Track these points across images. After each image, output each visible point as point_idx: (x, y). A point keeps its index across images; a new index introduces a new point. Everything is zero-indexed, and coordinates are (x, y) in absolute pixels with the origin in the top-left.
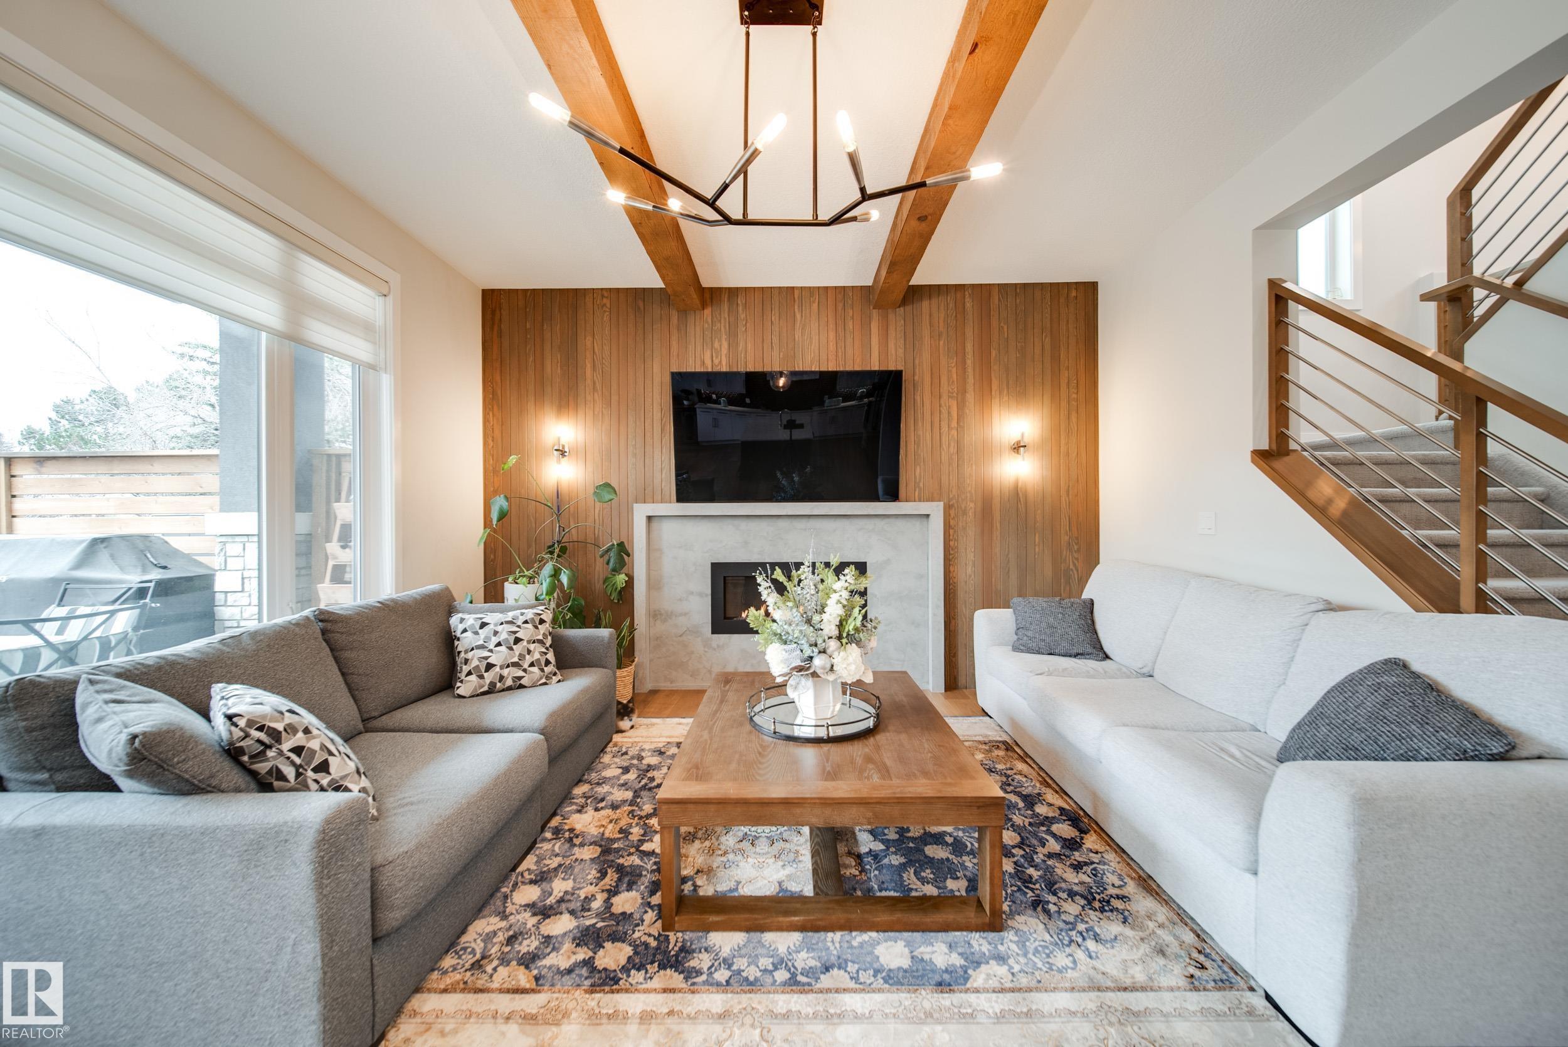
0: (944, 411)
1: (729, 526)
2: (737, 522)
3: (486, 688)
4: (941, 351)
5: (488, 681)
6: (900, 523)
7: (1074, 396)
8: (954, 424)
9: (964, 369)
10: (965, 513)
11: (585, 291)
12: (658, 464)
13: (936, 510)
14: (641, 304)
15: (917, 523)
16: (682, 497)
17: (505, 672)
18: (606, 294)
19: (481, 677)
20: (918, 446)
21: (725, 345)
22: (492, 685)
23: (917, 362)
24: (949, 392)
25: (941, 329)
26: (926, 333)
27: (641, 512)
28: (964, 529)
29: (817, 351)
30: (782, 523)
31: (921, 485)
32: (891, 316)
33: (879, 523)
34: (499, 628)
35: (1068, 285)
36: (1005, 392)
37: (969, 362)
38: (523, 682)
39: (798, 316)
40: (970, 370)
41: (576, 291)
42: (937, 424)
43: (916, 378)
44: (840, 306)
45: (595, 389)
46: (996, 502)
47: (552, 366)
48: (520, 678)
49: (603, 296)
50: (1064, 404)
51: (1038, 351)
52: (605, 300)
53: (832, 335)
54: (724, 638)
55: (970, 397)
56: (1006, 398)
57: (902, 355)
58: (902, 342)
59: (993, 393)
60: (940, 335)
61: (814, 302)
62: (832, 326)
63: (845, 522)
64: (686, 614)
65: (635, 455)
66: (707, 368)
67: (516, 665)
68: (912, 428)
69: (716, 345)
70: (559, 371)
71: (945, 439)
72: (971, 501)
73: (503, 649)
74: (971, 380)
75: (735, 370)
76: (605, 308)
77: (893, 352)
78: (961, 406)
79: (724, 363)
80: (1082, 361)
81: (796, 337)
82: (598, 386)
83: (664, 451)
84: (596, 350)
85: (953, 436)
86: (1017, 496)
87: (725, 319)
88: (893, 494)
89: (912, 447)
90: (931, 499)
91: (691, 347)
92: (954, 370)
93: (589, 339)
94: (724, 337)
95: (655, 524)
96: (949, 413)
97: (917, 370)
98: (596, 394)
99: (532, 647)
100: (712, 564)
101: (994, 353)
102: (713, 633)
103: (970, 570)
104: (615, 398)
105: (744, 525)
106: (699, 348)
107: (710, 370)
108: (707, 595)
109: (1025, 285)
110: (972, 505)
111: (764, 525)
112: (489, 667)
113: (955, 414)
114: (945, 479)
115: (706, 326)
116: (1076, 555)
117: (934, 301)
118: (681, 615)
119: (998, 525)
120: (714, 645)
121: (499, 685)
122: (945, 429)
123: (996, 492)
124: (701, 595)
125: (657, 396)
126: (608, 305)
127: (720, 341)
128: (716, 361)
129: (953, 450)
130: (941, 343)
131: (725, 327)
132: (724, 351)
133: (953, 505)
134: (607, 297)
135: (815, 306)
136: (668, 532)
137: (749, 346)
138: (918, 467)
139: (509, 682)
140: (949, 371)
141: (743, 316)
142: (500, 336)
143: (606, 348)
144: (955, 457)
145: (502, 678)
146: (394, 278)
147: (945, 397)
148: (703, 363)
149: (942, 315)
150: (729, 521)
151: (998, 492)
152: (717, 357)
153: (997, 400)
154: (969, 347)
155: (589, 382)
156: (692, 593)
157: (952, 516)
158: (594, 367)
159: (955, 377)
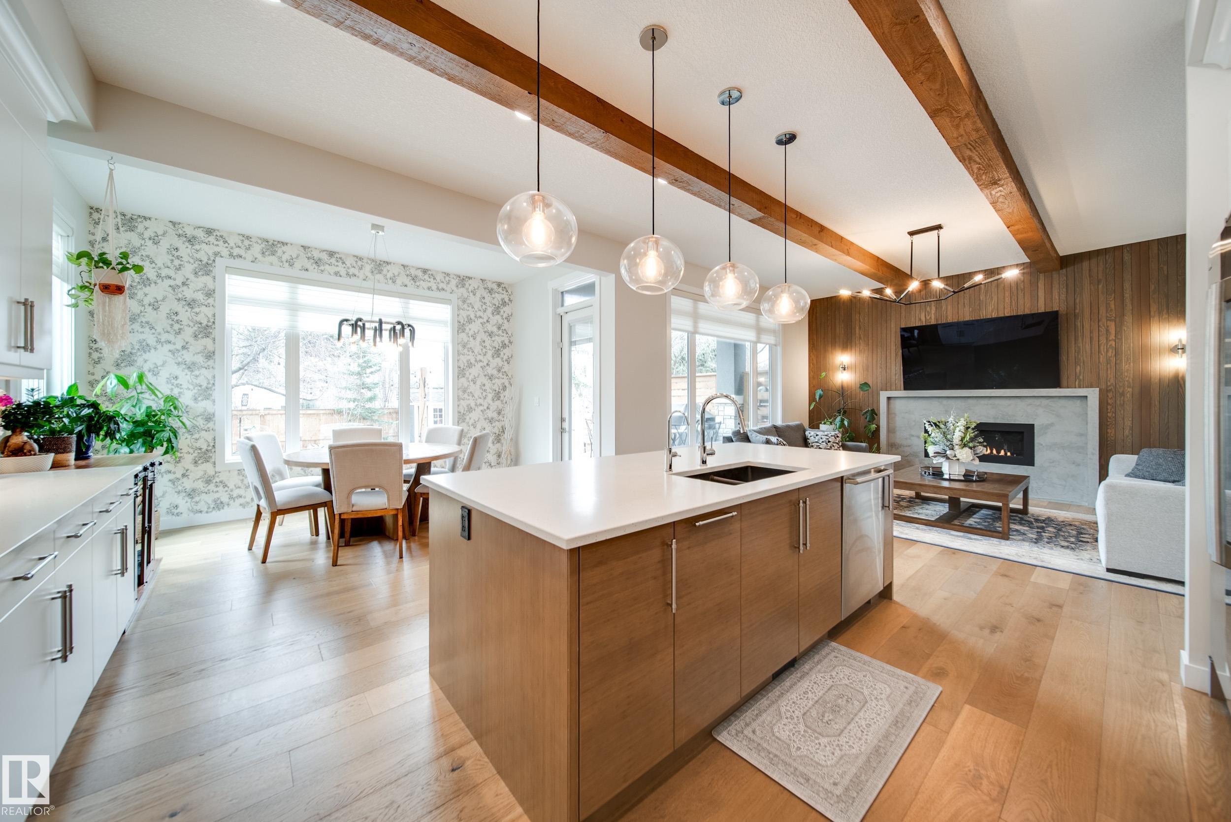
0: (1103, 330)
1: (936, 402)
2: (940, 400)
4: (1100, 292)
6: (1062, 402)
8: (1112, 337)
9: (1123, 302)
10: (1123, 394)
12: (893, 372)
13: (1093, 395)
15: (1078, 402)
16: (906, 388)
20: (1079, 353)
23: (1078, 301)
24: (1107, 317)
25: (1100, 277)
26: (1086, 281)
27: (884, 395)
29: (996, 306)
30: (970, 401)
31: (1081, 377)
33: (1045, 402)
36: (1165, 312)
37: (1127, 295)
40: (1127, 301)
42: (1095, 338)
43: (1077, 311)
45: (860, 338)
46: (1155, 388)
47: (839, 330)
53: (1007, 293)
55: (1128, 318)
56: (1165, 316)
57: (1065, 299)
58: (1065, 290)
59: (1152, 313)
60: (1099, 282)
62: (1007, 288)
63: (1018, 401)
64: (909, 446)
65: (881, 368)
66: (922, 322)
68: (1073, 342)
69: (928, 309)
70: (842, 332)
71: (1103, 348)
72: (1129, 387)
74: (1129, 306)
77: (1057, 297)
78: (1120, 325)
79: (933, 318)
82: (862, 336)
84: (861, 320)
85: (1111, 345)
86: (1177, 381)
88: (1057, 384)
89: (1072, 354)
90: (1088, 386)
91: (913, 313)
92: (1112, 303)
93: (857, 315)
94: (933, 304)
95: (892, 401)
96: (1107, 331)
98: (860, 341)
101: (1152, 287)
103: (1127, 432)
104: (870, 341)
105: (945, 402)
107: (924, 324)
110: (1130, 390)
111: (959, 402)
113: (1113, 331)
117: (1094, 261)
118: (906, 446)
119: (1157, 403)
122: (1103, 340)
123: (1155, 381)
124: (918, 437)
125: (893, 339)
127: (930, 307)
128: (928, 318)
129: (1111, 354)
130: (1100, 286)
132: (933, 312)
133: (1111, 390)
136: (898, 405)
138: (1078, 367)
140: (1108, 304)
142: (816, 319)
143: (866, 319)
144: (1113, 359)
147: (1104, 320)
148: (920, 319)
149: (1101, 269)
150: (936, 399)
151: (1158, 379)
152: (930, 315)
153: (1156, 320)
154: (1127, 286)
155: (857, 335)
156: (913, 436)
157: (1110, 397)
158: (860, 328)
159: (1113, 307)
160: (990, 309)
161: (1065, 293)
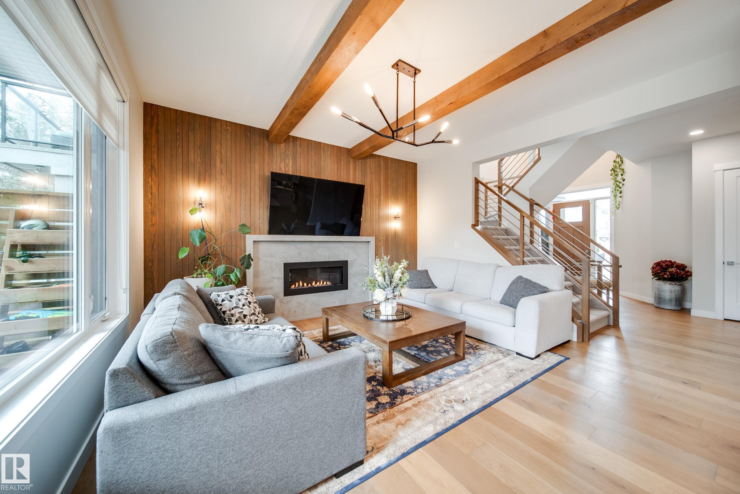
0: (374, 202)
1: (292, 246)
2: (295, 244)
4: (373, 179)
6: (359, 245)
7: (411, 201)
8: (377, 207)
9: (380, 188)
10: (380, 241)
11: (216, 120)
13: (372, 239)
14: (249, 134)
15: (365, 244)
16: (270, 232)
18: (228, 124)
20: (366, 214)
21: (291, 162)
23: (365, 182)
25: (373, 171)
26: (369, 171)
28: (380, 247)
31: (367, 230)
32: (357, 162)
33: (352, 245)
35: (410, 162)
36: (392, 197)
37: (382, 185)
39: (323, 155)
40: (382, 188)
41: (210, 119)
42: (372, 207)
44: (339, 154)
45: (222, 173)
46: (390, 237)
47: (194, 156)
49: (227, 125)
50: (408, 204)
51: (401, 184)
52: (228, 127)
53: (336, 166)
54: (289, 298)
55: (382, 197)
56: (392, 199)
57: (361, 179)
60: (373, 173)
61: (329, 150)
62: (336, 162)
63: (340, 244)
64: (271, 288)
65: (245, 210)
66: (282, 171)
69: (287, 161)
70: (199, 160)
71: (374, 212)
72: (382, 236)
74: (382, 191)
75: (295, 174)
76: (228, 131)
78: (380, 201)
79: (291, 170)
80: (413, 190)
81: (322, 164)
82: (224, 172)
83: (261, 209)
84: (223, 153)
85: (377, 212)
86: (395, 235)
87: (291, 150)
88: (358, 234)
90: (370, 236)
91: (275, 160)
92: (377, 187)
93: (218, 147)
94: (291, 158)
95: (258, 245)
98: (222, 176)
100: (284, 264)
101: (389, 182)
102: (284, 296)
104: (233, 180)
105: (299, 245)
106: (278, 162)
107: (284, 173)
108: (282, 278)
109: (398, 160)
110: (382, 238)
113: (377, 204)
114: (374, 227)
115: (282, 151)
116: (411, 256)
117: (371, 159)
118: (269, 289)
119: (390, 245)
120: (285, 301)
122: (374, 209)
123: (390, 234)
124: (279, 278)
125: (257, 182)
126: (230, 130)
127: (289, 159)
128: (287, 169)
129: (377, 217)
130: (373, 176)
131: (291, 153)
132: (291, 165)
133: (378, 238)
134: (229, 126)
135: (329, 152)
137: (302, 164)
138: (366, 223)
141: (299, 150)
142: (157, 131)
143: (229, 153)
144: (377, 220)
147: (374, 197)
148: (280, 169)
150: (292, 243)
152: (287, 167)
153: (390, 200)
154: (382, 179)
155: (218, 168)
156: (274, 278)
157: (376, 242)
158: (221, 161)
159: (377, 189)
161: (361, 175)
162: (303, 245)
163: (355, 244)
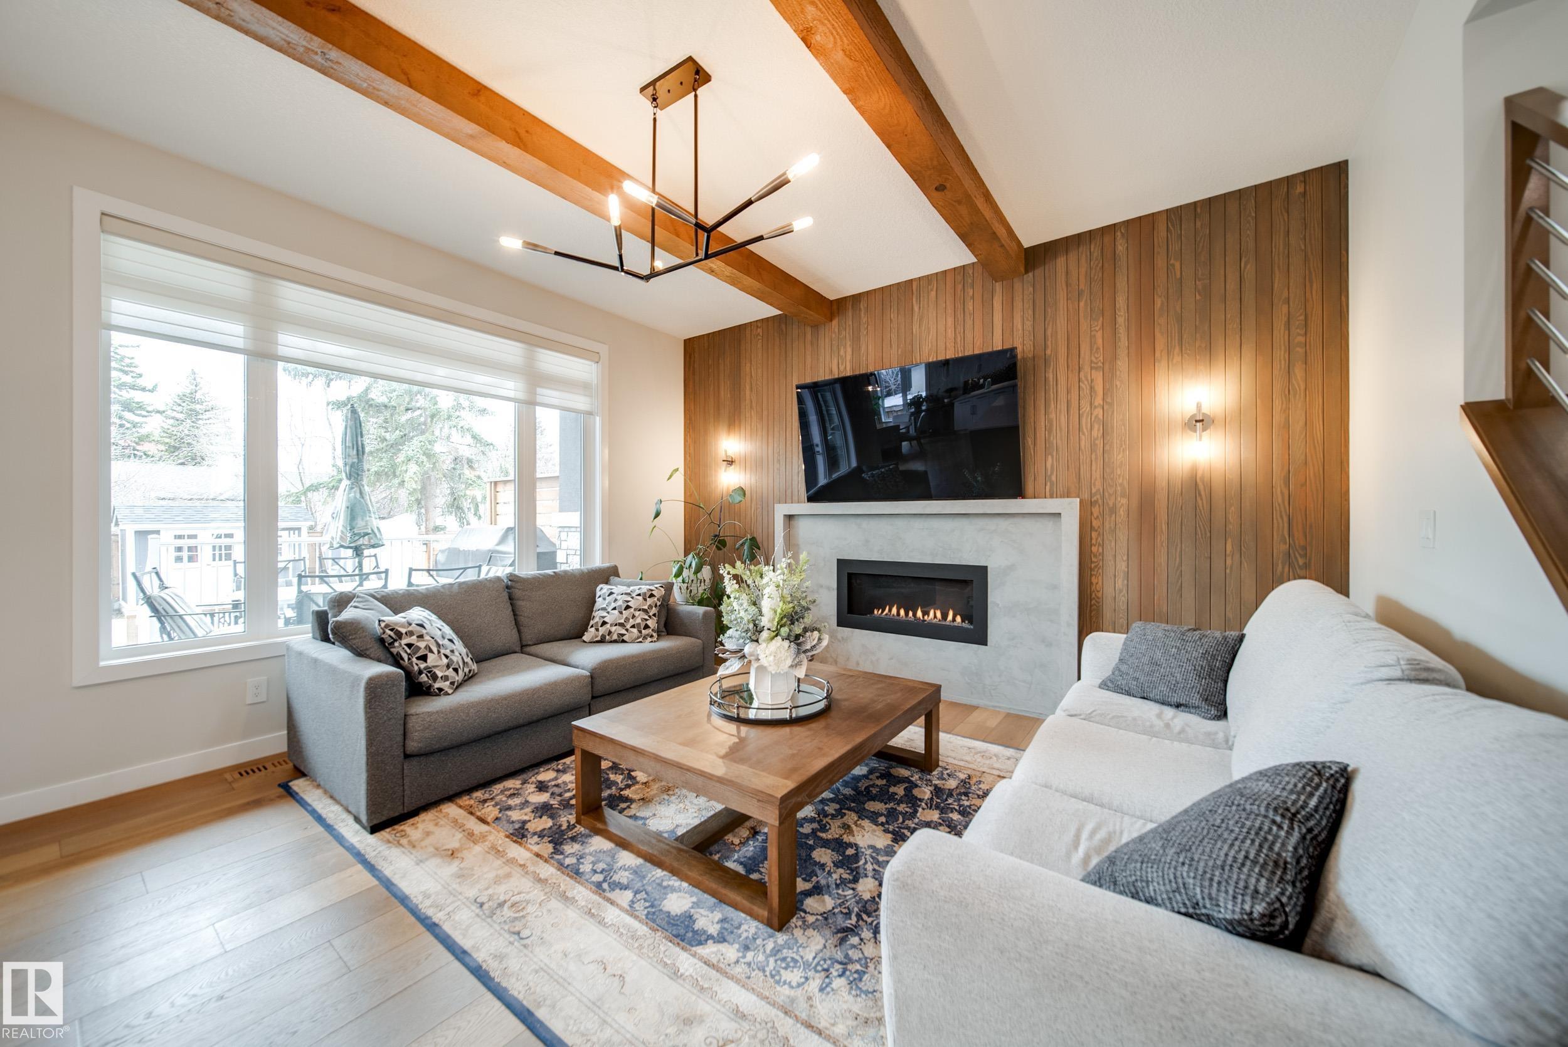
0: (1086, 387)
1: (852, 524)
2: (859, 520)
3: (599, 638)
4: (1081, 314)
5: (600, 633)
6: (1028, 523)
7: (1301, 339)
8: (1098, 401)
9: (1115, 333)
10: (1113, 510)
12: (795, 467)
13: (1070, 509)
14: (783, 326)
15: (1049, 524)
16: (810, 498)
17: (613, 629)
18: (759, 325)
19: (597, 630)
20: (1050, 432)
21: (849, 350)
22: (603, 636)
23: (1049, 332)
24: (1091, 362)
25: (1082, 285)
26: (1062, 295)
27: (781, 510)
28: (1113, 531)
29: (935, 344)
31: (1054, 478)
32: (1018, 285)
33: (1003, 523)
34: (619, 597)
35: (1289, 180)
36: (1177, 350)
37: (1121, 320)
38: (625, 638)
39: (916, 308)
40: (1121, 330)
41: (740, 328)
42: (1074, 403)
43: (1048, 352)
44: (960, 287)
45: (751, 408)
46: (1160, 497)
47: (725, 394)
48: (623, 635)
49: (757, 327)
50: (1280, 354)
51: (1232, 285)
53: (950, 320)
54: (847, 631)
55: (1122, 364)
56: (1177, 359)
57: (1031, 329)
58: (1031, 312)
59: (1158, 354)
60: (1080, 294)
61: (932, 290)
62: (950, 311)
63: (965, 521)
65: (779, 463)
66: (834, 375)
67: (621, 625)
68: (1043, 412)
69: (842, 352)
72: (1123, 496)
73: (616, 612)
74: (1123, 342)
75: (857, 373)
76: (757, 337)
77: (1020, 327)
78: (1110, 376)
79: (848, 367)
80: (1316, 286)
81: (914, 330)
82: (754, 404)
83: (799, 456)
84: (753, 374)
85: (1097, 416)
86: (1196, 486)
87: (851, 325)
88: (1017, 491)
89: (1041, 434)
90: (1068, 495)
91: (821, 359)
92: (1099, 334)
93: (748, 365)
94: (849, 343)
95: (794, 523)
96: (1091, 388)
97: (1049, 343)
98: (751, 411)
99: (637, 613)
100: (838, 560)
101: (1158, 302)
102: (838, 626)
103: (1120, 583)
104: (765, 413)
105: (865, 523)
106: (828, 357)
107: (833, 378)
109: (1210, 201)
110: (1124, 501)
111: (883, 524)
112: (604, 623)
113: (1099, 389)
114: (1085, 469)
115: (833, 336)
117: (1073, 256)
119: (1164, 527)
120: (839, 636)
121: (607, 637)
122: (1086, 407)
123: (1162, 483)
124: (829, 588)
125: (795, 408)
126: (761, 334)
127: (845, 347)
128: (841, 368)
129: (1097, 432)
130: (1082, 304)
131: (848, 333)
132: (849, 357)
133: (1096, 502)
135: (933, 293)
136: (803, 528)
137: (870, 347)
138: (1050, 458)
139: (615, 637)
140: (1092, 337)
141: (864, 320)
142: (694, 374)
143: (760, 371)
144: (1100, 443)
145: (610, 633)
146: (603, 349)
147: (1087, 368)
148: (831, 371)
149: (1083, 270)
150: (853, 520)
151: (1165, 484)
152: (845, 363)
153: (1164, 363)
154: (1121, 301)
155: (748, 401)
156: (822, 586)
157: (1095, 515)
158: (751, 388)
159: (1100, 341)
160: (926, 350)
161: (1031, 319)
162: (873, 524)
163: (1011, 520)
